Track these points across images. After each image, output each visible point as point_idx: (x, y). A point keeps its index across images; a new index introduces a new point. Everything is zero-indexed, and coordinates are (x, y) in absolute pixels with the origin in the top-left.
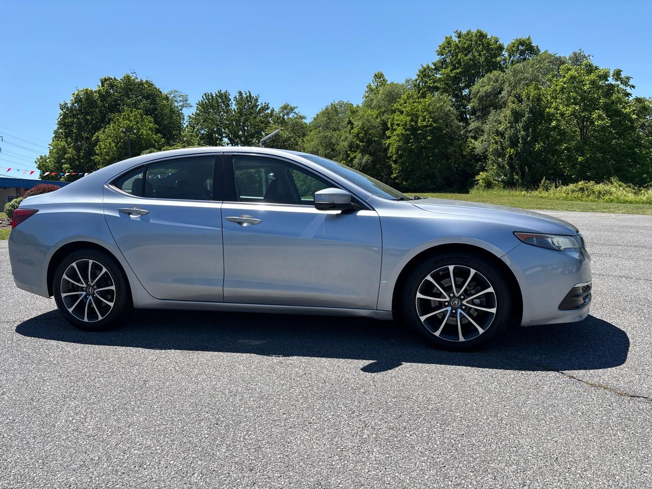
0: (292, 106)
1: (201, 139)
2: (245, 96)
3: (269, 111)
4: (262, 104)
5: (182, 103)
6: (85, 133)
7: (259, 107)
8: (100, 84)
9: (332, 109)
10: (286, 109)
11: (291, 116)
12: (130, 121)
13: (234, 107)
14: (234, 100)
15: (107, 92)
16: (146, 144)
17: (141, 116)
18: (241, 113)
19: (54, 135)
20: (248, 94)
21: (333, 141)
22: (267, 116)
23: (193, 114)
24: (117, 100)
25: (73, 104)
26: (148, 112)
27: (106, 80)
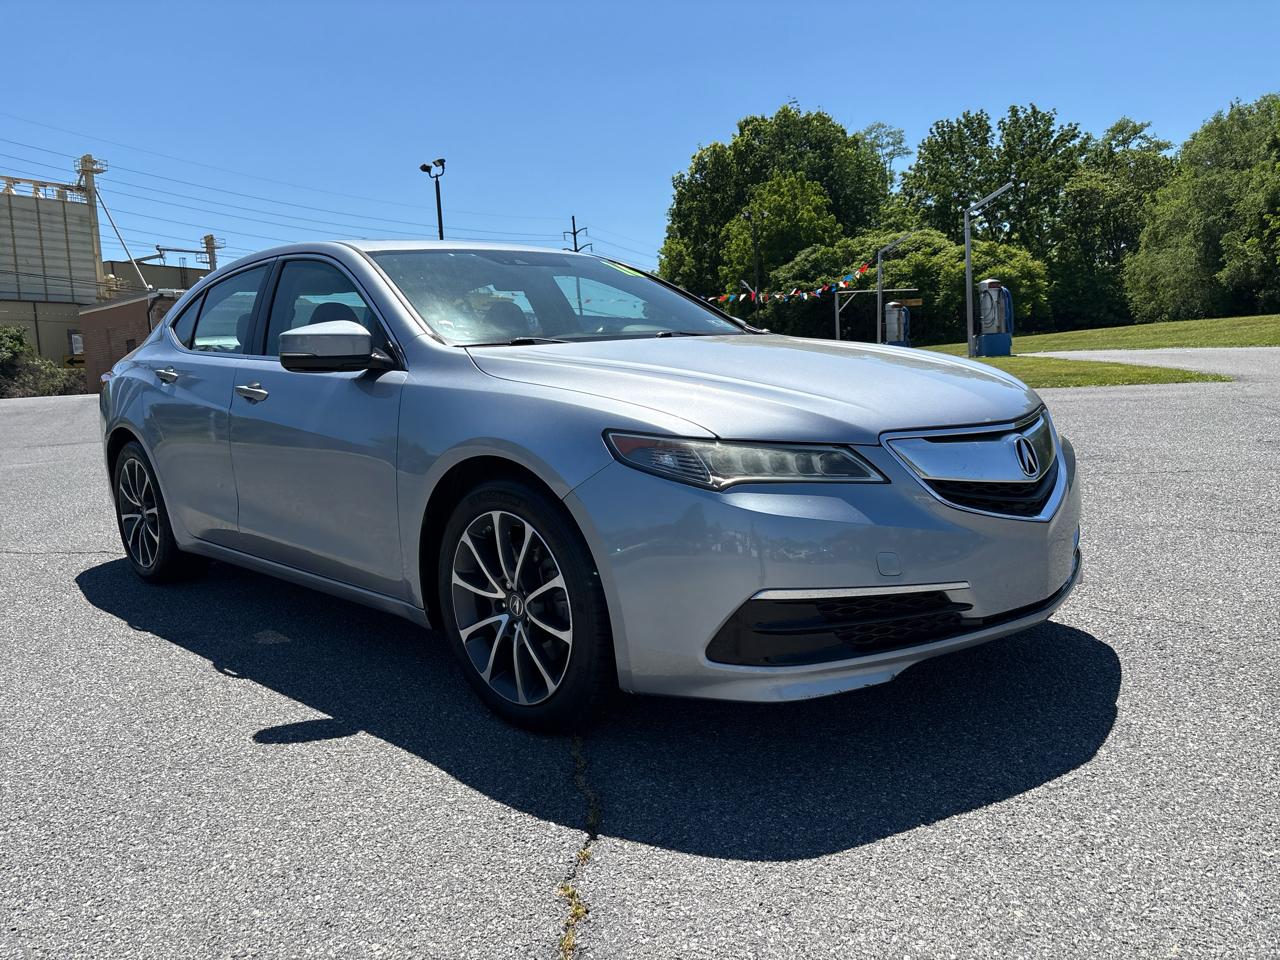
0: (1138, 124)
1: (925, 217)
2: (1022, 116)
3: (1077, 142)
4: (1062, 127)
5: (891, 148)
6: (709, 226)
7: (1055, 135)
8: (737, 133)
9: (1231, 117)
10: (1121, 132)
11: (1133, 146)
12: (782, 195)
13: (997, 141)
14: (999, 128)
15: (748, 145)
16: (808, 237)
17: (802, 183)
18: (1010, 153)
19: (667, 235)
20: (1029, 111)
21: (1230, 192)
22: (1070, 154)
23: (910, 168)
24: (764, 158)
25: (692, 176)
26: (815, 174)
27: (747, 123)
